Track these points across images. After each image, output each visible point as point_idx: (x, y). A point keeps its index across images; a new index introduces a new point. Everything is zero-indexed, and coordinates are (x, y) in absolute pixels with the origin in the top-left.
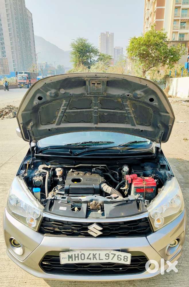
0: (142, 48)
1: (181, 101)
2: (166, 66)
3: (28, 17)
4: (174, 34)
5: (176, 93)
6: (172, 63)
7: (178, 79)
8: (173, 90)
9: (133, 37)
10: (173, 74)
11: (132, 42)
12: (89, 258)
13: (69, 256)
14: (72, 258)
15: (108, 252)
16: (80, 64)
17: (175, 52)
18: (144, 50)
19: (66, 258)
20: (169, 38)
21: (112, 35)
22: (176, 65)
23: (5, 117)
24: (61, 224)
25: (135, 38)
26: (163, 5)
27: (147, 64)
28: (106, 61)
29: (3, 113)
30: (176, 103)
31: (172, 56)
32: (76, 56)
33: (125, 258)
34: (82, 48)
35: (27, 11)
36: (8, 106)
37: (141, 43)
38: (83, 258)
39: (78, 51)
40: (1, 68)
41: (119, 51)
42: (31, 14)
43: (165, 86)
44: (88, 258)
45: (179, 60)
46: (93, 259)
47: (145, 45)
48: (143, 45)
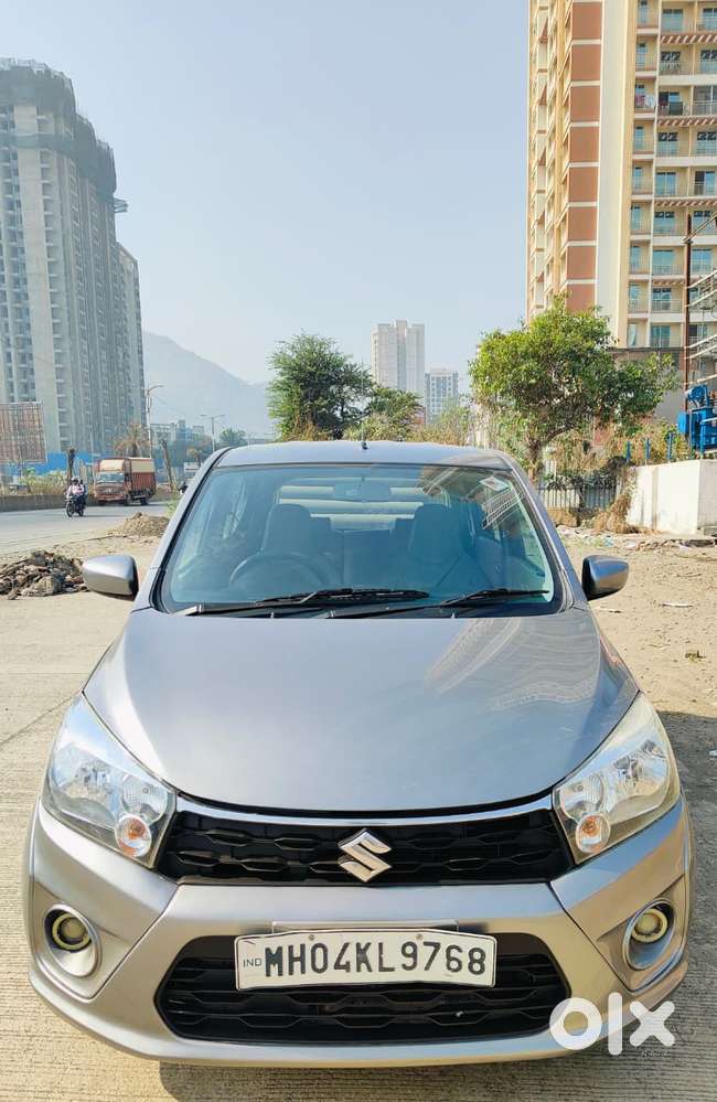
0: (524, 367)
1: (673, 544)
2: (613, 428)
3: (123, 270)
4: (633, 326)
5: (655, 519)
6: (632, 416)
7: (657, 469)
8: (643, 506)
9: (491, 330)
10: (637, 453)
11: (489, 348)
12: (343, 962)
13: (268, 950)
14: (281, 960)
15: (411, 937)
16: (304, 421)
17: (640, 379)
18: (529, 373)
19: (258, 962)
20: (616, 337)
21: (419, 332)
22: (646, 425)
23: (23, 591)
24: (241, 836)
25: (498, 336)
26: (590, 235)
27: (544, 420)
28: (400, 413)
29: (18, 578)
30: (655, 552)
31: (629, 395)
32: (291, 396)
33: (476, 960)
34: (313, 370)
35: (122, 253)
36: (36, 555)
37: (520, 350)
38: (320, 964)
39: (298, 380)
40: (16, 439)
41: (443, 384)
42: (135, 263)
43: (614, 496)
44: (337, 966)
45: (654, 406)
46: (359, 970)
47: (535, 355)
48: (525, 356)
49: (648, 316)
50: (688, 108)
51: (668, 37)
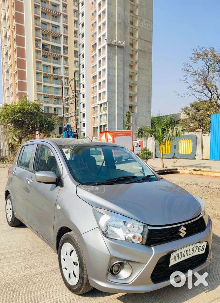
0: (17, 116)
6: (48, 131)
9: (4, 103)
12: (184, 255)
14: (176, 258)
17: (50, 122)
18: (20, 117)
19: (173, 259)
25: (7, 105)
26: (25, 79)
27: (24, 131)
33: (203, 248)
37: (16, 110)
38: (181, 257)
47: (20, 112)
48: (17, 112)
49: (43, 104)
50: (50, 50)
51: (43, 30)
